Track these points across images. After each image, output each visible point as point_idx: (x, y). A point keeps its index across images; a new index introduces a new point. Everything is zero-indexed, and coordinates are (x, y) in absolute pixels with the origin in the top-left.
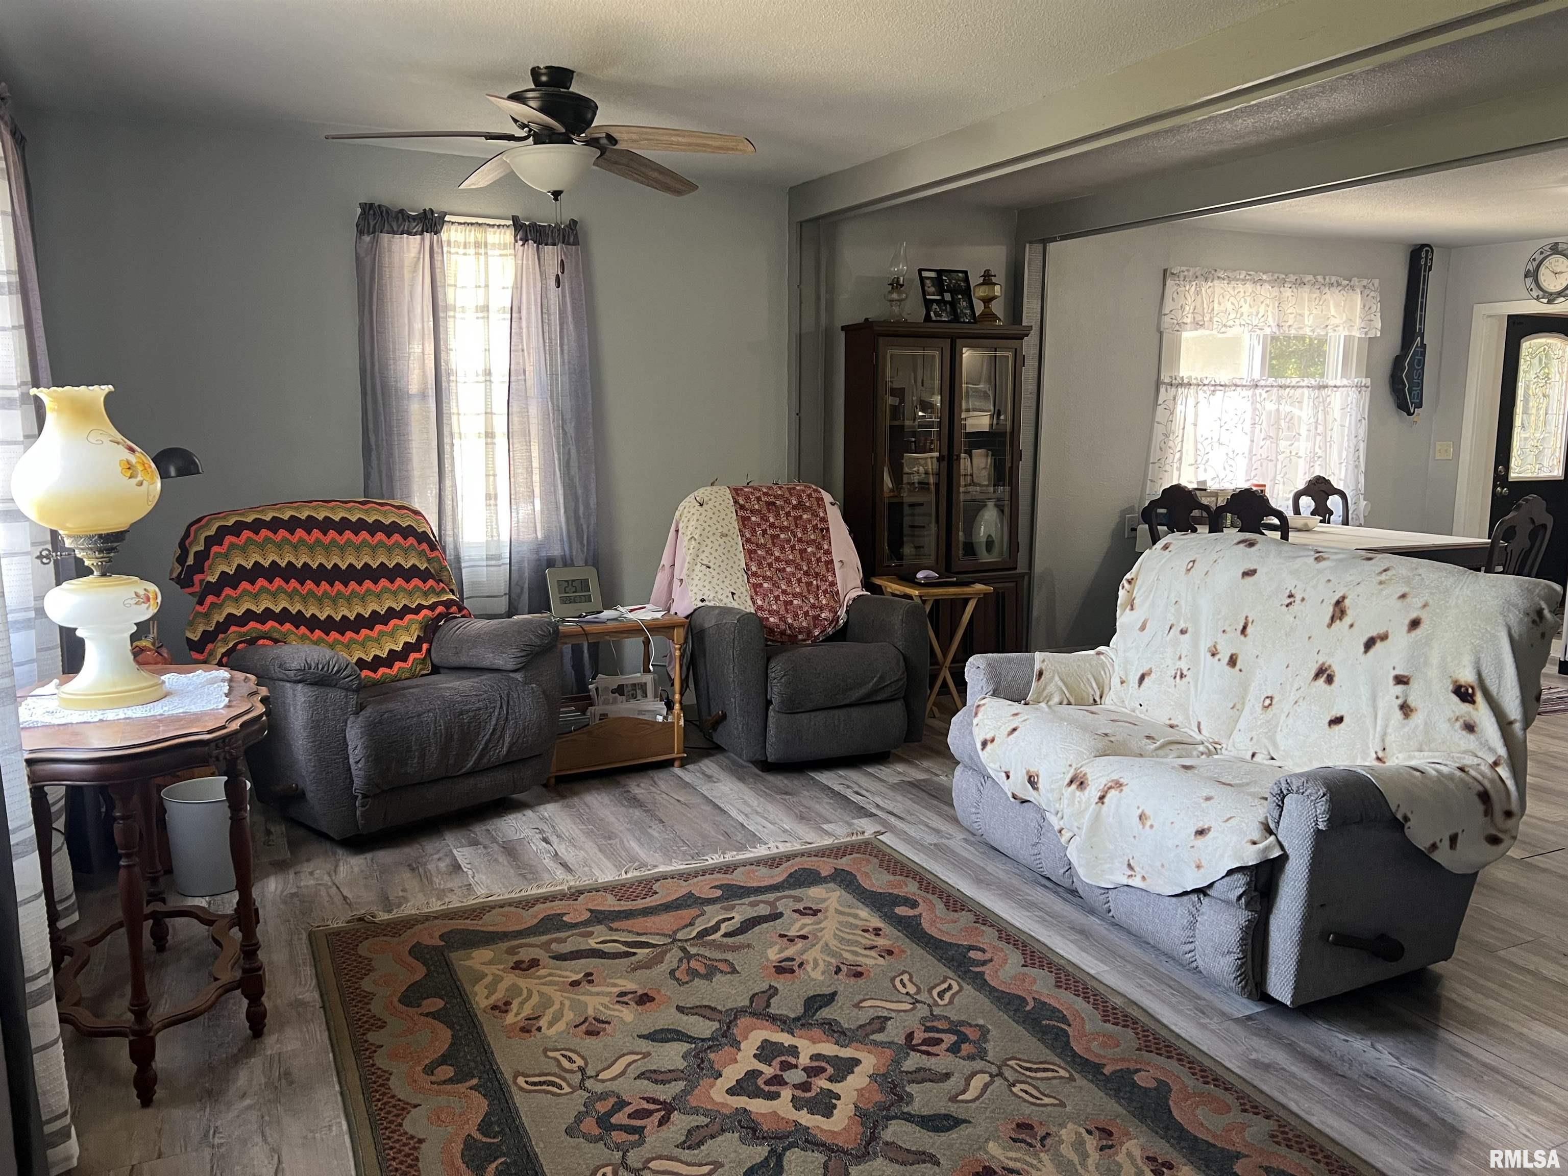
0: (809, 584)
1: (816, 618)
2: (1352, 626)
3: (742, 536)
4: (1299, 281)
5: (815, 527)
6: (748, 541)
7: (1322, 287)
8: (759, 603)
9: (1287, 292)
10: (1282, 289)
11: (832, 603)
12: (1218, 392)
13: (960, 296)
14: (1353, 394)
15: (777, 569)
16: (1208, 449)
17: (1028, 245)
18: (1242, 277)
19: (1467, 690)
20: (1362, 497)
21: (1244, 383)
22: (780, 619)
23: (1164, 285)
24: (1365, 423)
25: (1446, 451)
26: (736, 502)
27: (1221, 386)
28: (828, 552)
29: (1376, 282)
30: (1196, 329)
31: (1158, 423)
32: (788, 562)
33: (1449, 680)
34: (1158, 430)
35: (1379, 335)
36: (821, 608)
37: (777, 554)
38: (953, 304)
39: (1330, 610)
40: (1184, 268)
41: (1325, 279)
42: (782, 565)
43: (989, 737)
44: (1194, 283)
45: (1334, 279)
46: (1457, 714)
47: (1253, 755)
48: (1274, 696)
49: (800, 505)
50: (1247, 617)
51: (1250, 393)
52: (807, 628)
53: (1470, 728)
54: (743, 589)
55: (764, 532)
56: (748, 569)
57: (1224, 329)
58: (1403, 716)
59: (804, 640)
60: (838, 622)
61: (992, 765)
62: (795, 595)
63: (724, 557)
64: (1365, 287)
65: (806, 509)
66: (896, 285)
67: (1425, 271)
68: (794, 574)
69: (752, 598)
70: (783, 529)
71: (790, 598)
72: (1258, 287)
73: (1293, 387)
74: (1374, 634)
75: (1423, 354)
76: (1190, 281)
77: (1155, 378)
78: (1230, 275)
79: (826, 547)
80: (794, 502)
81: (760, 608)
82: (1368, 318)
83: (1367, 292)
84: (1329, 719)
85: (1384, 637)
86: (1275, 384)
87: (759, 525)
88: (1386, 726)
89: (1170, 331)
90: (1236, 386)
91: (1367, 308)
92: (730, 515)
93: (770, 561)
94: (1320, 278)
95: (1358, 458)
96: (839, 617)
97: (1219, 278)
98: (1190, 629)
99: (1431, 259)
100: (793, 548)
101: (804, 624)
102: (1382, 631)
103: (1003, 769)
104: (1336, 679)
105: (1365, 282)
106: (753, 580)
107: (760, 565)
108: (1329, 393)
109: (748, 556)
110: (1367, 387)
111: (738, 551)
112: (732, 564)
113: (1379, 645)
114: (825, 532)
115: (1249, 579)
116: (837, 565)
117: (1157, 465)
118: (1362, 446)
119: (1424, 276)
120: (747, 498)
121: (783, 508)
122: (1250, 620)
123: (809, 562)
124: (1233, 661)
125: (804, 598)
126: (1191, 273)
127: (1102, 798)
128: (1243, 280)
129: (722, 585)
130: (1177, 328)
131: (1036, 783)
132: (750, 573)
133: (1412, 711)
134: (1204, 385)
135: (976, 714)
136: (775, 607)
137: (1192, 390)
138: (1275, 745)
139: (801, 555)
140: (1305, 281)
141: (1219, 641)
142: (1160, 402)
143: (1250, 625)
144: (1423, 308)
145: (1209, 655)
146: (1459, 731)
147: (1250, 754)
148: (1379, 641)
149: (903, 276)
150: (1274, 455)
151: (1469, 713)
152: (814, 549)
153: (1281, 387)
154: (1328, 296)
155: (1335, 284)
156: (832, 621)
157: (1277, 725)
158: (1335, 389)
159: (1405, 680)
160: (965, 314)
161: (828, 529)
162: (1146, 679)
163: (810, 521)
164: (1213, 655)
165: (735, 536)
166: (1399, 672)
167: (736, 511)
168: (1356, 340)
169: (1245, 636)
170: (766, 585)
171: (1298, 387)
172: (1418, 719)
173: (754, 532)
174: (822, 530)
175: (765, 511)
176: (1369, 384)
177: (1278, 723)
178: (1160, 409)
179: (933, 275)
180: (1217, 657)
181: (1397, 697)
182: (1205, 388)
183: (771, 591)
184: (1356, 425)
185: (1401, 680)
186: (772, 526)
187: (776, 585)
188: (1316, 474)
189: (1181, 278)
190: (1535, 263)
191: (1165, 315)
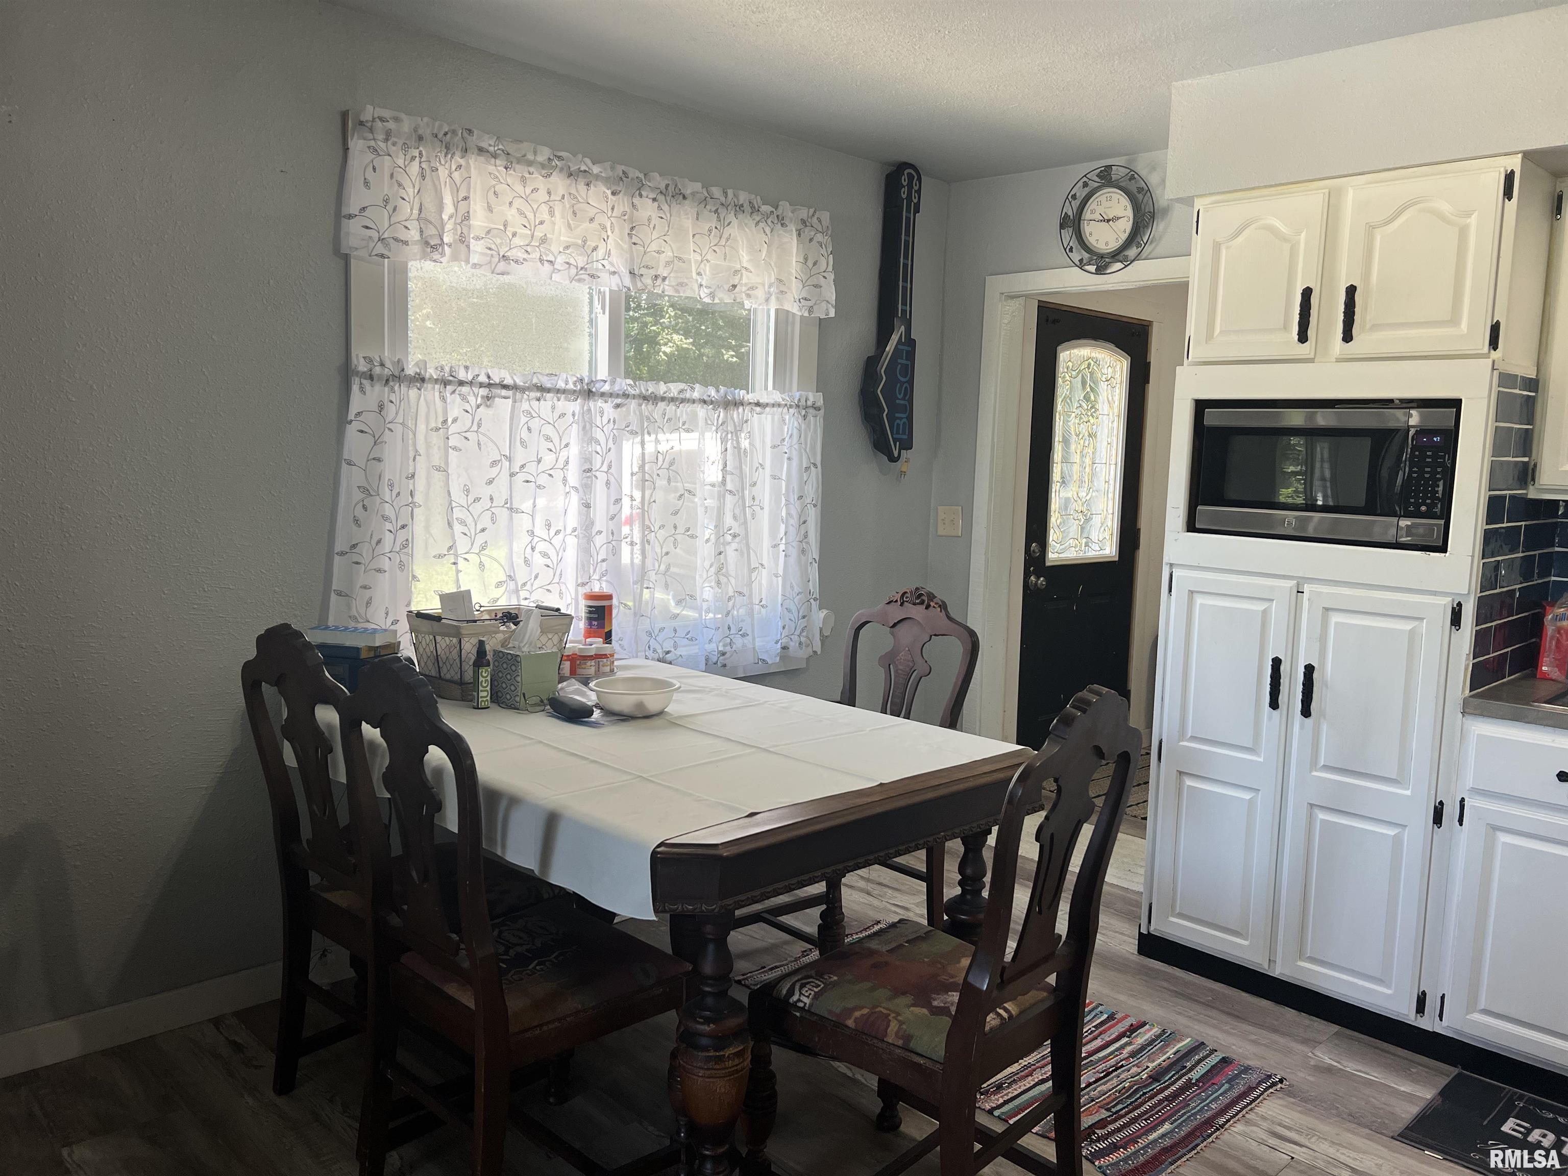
4: (671, 188)
7: (722, 211)
9: (647, 209)
10: (637, 200)
12: (497, 400)
14: (791, 421)
18: (540, 159)
20: (815, 605)
21: (561, 384)
23: (346, 149)
24: (815, 474)
25: (949, 521)
27: (505, 387)
29: (825, 216)
31: (349, 463)
34: (350, 478)
35: (832, 314)
40: (386, 113)
41: (725, 194)
44: (418, 154)
45: (743, 197)
51: (576, 406)
57: (502, 266)
64: (804, 222)
67: (908, 211)
72: (582, 187)
73: (673, 400)
75: (911, 356)
76: (405, 146)
77: (338, 362)
78: (511, 148)
82: (814, 280)
83: (808, 233)
86: (632, 391)
89: (363, 253)
90: (542, 389)
91: (810, 263)
94: (716, 192)
95: (806, 536)
97: (481, 150)
99: (919, 192)
105: (803, 213)
108: (747, 415)
110: (818, 409)
117: (350, 558)
118: (813, 515)
119: (908, 219)
126: (403, 126)
128: (543, 166)
130: (380, 248)
134: (461, 383)
137: (430, 393)
140: (688, 192)
142: (353, 409)
144: (908, 275)
153: (645, 398)
154: (734, 230)
155: (747, 207)
158: (758, 409)
168: (798, 320)
171: (683, 401)
176: (820, 403)
178: (351, 431)
182: (465, 389)
184: (801, 477)
189: (381, 137)
190: (1076, 204)
191: (350, 217)
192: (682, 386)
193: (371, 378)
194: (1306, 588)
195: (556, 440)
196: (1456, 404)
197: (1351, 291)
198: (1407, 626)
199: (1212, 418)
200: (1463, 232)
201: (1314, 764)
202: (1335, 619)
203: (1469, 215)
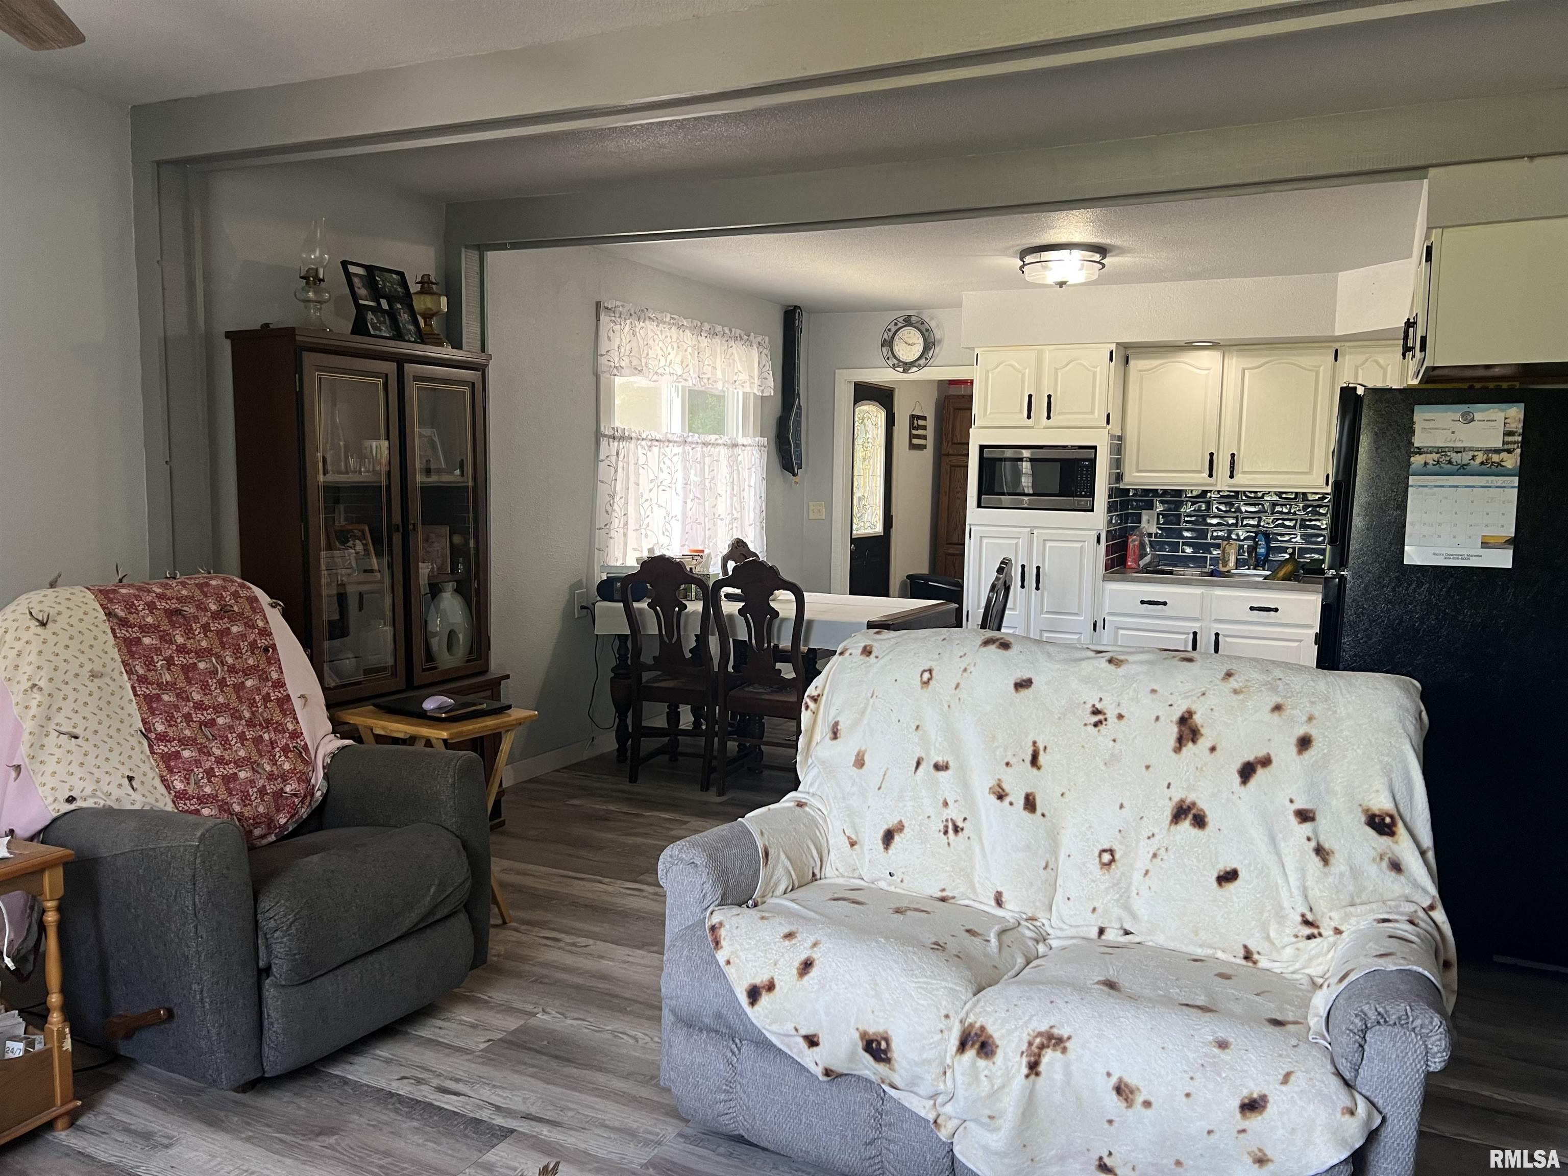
0: (258, 740)
1: (279, 794)
2: (1213, 749)
3: (130, 672)
4: (711, 331)
5: (253, 646)
6: (142, 680)
7: (729, 340)
8: (179, 786)
9: (704, 342)
10: (700, 337)
11: (300, 767)
12: (654, 448)
13: (399, 306)
14: (757, 454)
15: (201, 723)
16: (648, 513)
17: (463, 250)
18: (668, 320)
19: (1383, 819)
21: (675, 439)
22: (221, 809)
23: (598, 320)
24: (764, 482)
25: (819, 511)
26: (109, 614)
27: (656, 441)
28: (279, 684)
29: (767, 339)
30: (634, 375)
31: (602, 482)
32: (218, 709)
33: (1360, 809)
35: (771, 394)
36: (284, 778)
37: (197, 697)
38: (392, 315)
39: (1174, 730)
40: (618, 303)
41: (731, 331)
42: (208, 716)
43: (760, 979)
44: (628, 322)
45: (737, 332)
46: (1380, 851)
47: (1101, 931)
48: (1114, 847)
49: (224, 612)
50: (1034, 743)
51: (680, 450)
52: (266, 815)
53: (1396, 867)
54: (145, 768)
55: (169, 661)
56: (149, 730)
57: (655, 377)
58: (1322, 863)
59: (263, 837)
60: (313, 795)
61: (774, 1028)
62: (239, 763)
63: (102, 715)
64: (759, 343)
65: (234, 618)
66: (312, 279)
67: (798, 333)
68: (231, 728)
69: (163, 780)
70: (201, 654)
71: (231, 769)
72: (682, 333)
73: (712, 444)
74: (1251, 758)
75: (801, 415)
76: (625, 319)
77: (595, 429)
78: (658, 316)
79: (275, 676)
80: (214, 607)
81: (180, 796)
82: (764, 375)
83: (761, 348)
84: (1215, 875)
85: (1266, 762)
86: (698, 441)
87: (158, 651)
88: (1304, 877)
89: (607, 374)
90: (669, 441)
91: (762, 365)
92: (104, 637)
93: (186, 710)
94: (726, 329)
96: (314, 786)
97: (649, 318)
98: (951, 764)
99: (802, 323)
100: (222, 683)
101: (261, 809)
102: (1261, 754)
103: (803, 1032)
104: (1210, 818)
105: (760, 339)
106: (161, 748)
107: (170, 720)
108: (740, 452)
109: (145, 708)
110: (764, 446)
111: (126, 699)
112: (119, 725)
113: (1260, 772)
114: (270, 652)
115: (1024, 693)
116: (297, 704)
117: (603, 532)
118: (765, 507)
119: (798, 337)
120: (130, 607)
121: (196, 619)
122: (1041, 746)
123: (252, 704)
124: (1030, 804)
125: (255, 767)
126: (626, 309)
127: (1033, 1067)
128: (669, 324)
129: (107, 767)
130: (615, 371)
131: (885, 1052)
132: (153, 736)
133: (1328, 854)
134: (643, 439)
135: (717, 943)
136: (208, 790)
137: (632, 445)
138: (1134, 916)
139: (237, 693)
140: (716, 331)
141: (1003, 777)
142: (602, 457)
143: (1041, 752)
144: (799, 369)
145: (993, 798)
146: (1388, 872)
147: (1095, 931)
148: (1259, 767)
149: (324, 267)
150: (702, 518)
151: (1389, 847)
152: (256, 682)
153: (703, 444)
154: (734, 350)
155: (738, 338)
156: (305, 797)
157: (1128, 889)
158: (743, 448)
159: (1311, 815)
160: (409, 331)
161: (274, 647)
162: (897, 838)
163: (243, 636)
164: (1000, 797)
165: (116, 674)
166: (1300, 805)
167: (113, 631)
168: (752, 397)
169: (1039, 768)
170: (186, 754)
171: (715, 445)
172: (1339, 863)
173: (149, 664)
174: (266, 650)
175: (165, 626)
176: (766, 444)
177: (1130, 884)
178: (602, 465)
179: (360, 271)
180: (1007, 800)
181: (1309, 839)
182: (644, 443)
183: (198, 763)
184: (759, 486)
185: (1304, 816)
186: (182, 649)
187: (205, 751)
188: (735, 537)
189: (617, 315)
190: (891, 334)
191: (601, 355)
192: (717, 436)
193: (614, 438)
194: (1035, 531)
195: (673, 469)
196: (1095, 448)
197: (1049, 397)
198: (1079, 545)
199: (987, 453)
200: (1095, 374)
201: (1042, 613)
202: (1048, 544)
203: (1096, 367)
